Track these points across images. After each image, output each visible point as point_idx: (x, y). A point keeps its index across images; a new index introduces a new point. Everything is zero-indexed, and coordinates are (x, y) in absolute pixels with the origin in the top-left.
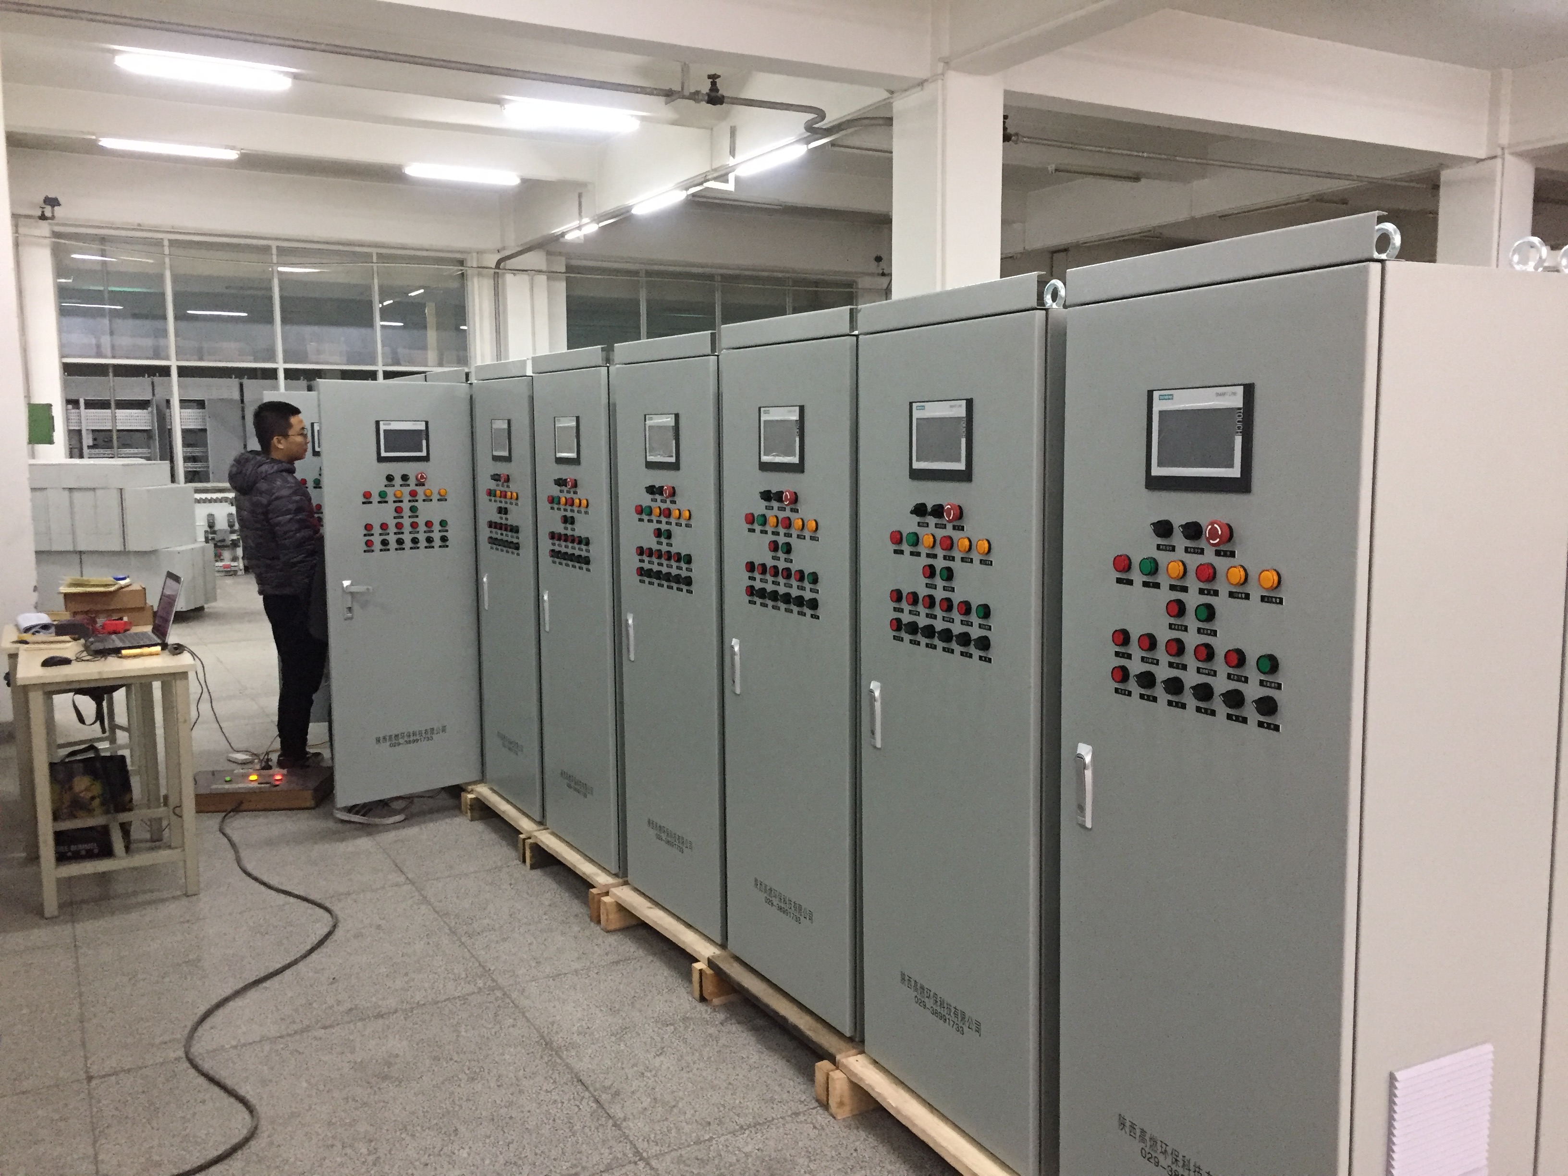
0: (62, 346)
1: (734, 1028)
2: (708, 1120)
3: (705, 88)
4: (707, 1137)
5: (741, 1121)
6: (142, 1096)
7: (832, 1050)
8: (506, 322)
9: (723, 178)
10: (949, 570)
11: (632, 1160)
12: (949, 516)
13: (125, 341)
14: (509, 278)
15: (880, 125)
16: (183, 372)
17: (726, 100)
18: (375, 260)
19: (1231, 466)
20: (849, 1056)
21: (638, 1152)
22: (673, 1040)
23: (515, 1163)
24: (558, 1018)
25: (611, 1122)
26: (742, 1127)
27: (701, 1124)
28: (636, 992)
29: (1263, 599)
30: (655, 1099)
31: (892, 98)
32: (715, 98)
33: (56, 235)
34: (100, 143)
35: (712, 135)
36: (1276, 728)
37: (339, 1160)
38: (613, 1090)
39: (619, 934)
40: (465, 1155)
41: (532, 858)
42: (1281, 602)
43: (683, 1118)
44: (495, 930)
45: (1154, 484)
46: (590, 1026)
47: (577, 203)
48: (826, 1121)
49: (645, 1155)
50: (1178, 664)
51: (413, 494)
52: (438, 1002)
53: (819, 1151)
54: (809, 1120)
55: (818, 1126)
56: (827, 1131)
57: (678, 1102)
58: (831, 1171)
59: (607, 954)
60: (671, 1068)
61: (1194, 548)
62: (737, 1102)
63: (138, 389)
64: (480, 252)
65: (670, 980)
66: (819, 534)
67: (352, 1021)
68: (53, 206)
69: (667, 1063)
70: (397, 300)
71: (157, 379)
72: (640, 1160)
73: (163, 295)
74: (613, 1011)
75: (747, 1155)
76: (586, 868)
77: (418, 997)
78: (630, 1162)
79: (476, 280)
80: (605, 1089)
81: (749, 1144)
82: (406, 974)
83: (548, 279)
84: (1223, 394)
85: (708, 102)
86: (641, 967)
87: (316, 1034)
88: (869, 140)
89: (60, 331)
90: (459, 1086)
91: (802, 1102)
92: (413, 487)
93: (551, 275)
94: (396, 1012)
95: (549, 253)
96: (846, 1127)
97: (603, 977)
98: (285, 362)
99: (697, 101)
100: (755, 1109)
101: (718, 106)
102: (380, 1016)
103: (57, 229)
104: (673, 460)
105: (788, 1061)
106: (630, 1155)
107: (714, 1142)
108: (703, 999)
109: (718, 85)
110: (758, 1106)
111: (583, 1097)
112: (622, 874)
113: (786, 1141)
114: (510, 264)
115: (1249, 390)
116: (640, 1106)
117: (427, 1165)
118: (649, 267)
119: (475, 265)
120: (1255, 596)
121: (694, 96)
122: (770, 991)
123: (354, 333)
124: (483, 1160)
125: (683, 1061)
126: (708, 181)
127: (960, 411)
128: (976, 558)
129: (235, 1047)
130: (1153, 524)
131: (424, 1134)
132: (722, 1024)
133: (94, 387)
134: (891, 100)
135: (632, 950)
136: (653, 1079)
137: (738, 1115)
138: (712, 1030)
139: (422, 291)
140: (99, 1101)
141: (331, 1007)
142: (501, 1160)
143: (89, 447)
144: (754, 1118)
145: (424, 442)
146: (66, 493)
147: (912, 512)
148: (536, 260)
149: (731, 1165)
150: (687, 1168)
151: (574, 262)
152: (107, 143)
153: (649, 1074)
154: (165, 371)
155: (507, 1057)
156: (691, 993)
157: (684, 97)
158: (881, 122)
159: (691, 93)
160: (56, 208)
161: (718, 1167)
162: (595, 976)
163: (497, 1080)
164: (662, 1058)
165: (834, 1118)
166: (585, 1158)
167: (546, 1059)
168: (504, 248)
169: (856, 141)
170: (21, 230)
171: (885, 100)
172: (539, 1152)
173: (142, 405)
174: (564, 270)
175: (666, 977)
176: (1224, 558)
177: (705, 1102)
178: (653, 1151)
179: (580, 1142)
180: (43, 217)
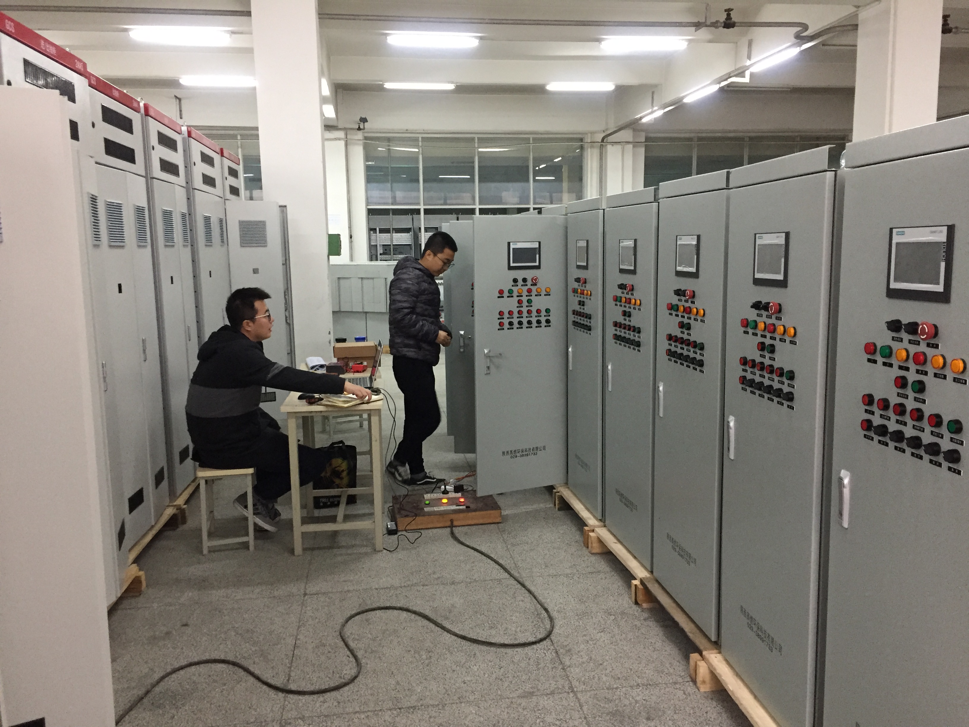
0: (367, 199)
1: (652, 624)
2: (619, 676)
3: (723, 17)
4: (615, 686)
5: (639, 681)
6: (326, 608)
7: (701, 648)
8: (606, 175)
9: (741, 74)
10: (772, 346)
11: (567, 691)
12: (771, 310)
13: (399, 195)
14: (609, 147)
15: (849, 30)
16: (427, 212)
17: (736, 25)
18: (531, 142)
19: (938, 283)
20: (712, 654)
21: (572, 687)
22: (612, 625)
23: (501, 680)
24: (548, 600)
25: (561, 667)
26: (638, 685)
27: (614, 678)
28: (598, 592)
29: (955, 380)
30: (591, 658)
31: (857, 11)
32: (729, 24)
33: (366, 138)
34: (385, 86)
35: (737, 46)
36: (959, 473)
37: (411, 659)
38: (568, 648)
39: (599, 556)
40: (476, 670)
41: (559, 504)
42: (965, 383)
43: (604, 672)
44: (527, 544)
45: (892, 294)
46: (565, 608)
47: (651, 98)
48: (693, 691)
49: (575, 689)
50: (901, 421)
51: (529, 291)
52: (486, 580)
53: (682, 709)
54: (682, 689)
55: (686, 693)
56: (692, 697)
57: (604, 662)
58: (687, 722)
59: (588, 567)
60: (606, 641)
61: (915, 341)
62: (640, 669)
63: (405, 222)
64: (593, 133)
65: (621, 588)
66: (705, 319)
67: (438, 584)
68: (364, 123)
69: (605, 638)
70: (549, 164)
71: (415, 216)
72: (572, 692)
73: (418, 168)
74: (581, 601)
75: (637, 702)
76: (584, 514)
77: (476, 576)
78: (565, 692)
79: (589, 150)
80: (564, 647)
81: (639, 695)
82: (473, 562)
83: (634, 147)
84: (935, 232)
85: (724, 27)
86: (606, 578)
87: (418, 588)
88: (845, 40)
89: (367, 190)
90: (483, 630)
91: (681, 676)
92: (529, 286)
93: (635, 144)
94: (462, 582)
95: (634, 130)
96: (705, 697)
97: (582, 581)
98: (480, 204)
99: (717, 27)
100: (650, 675)
101: (731, 29)
102: (453, 583)
103: (366, 135)
104: (632, 268)
105: (680, 650)
106: (567, 688)
107: (619, 690)
108: (636, 603)
109: (732, 16)
110: (652, 674)
111: (549, 649)
112: (603, 520)
113: (663, 698)
114: (610, 139)
115: (951, 229)
116: (581, 660)
117: (454, 671)
118: (700, 135)
119: (589, 141)
120: (950, 376)
121: (714, 25)
122: (674, 605)
123: (518, 185)
124: (484, 674)
125: (614, 638)
126: (731, 77)
127: (781, 240)
128: (788, 340)
129: (377, 589)
130: (887, 322)
131: (457, 654)
132: (645, 620)
133: (382, 222)
134: (858, 13)
135: (603, 567)
136: (593, 646)
137: (638, 677)
138: (638, 623)
139: (560, 158)
140: (306, 607)
141: (430, 575)
142: (494, 676)
143: (381, 254)
144: (648, 680)
145: (537, 256)
146: (360, 280)
147: (752, 307)
148: (626, 135)
149: (625, 706)
150: (598, 702)
151: (652, 135)
152: (388, 85)
153: (591, 643)
154: (418, 211)
155: (514, 618)
156: (630, 598)
157: (707, 26)
158: (850, 28)
159: (712, 23)
160: (366, 123)
161: (617, 706)
162: (577, 579)
163: (505, 631)
164: (602, 634)
165: (699, 690)
166: (540, 684)
167: (535, 622)
168: (607, 130)
169: (836, 41)
170: (348, 137)
171: (854, 12)
172: (516, 675)
173: (407, 230)
174: (644, 140)
175: (619, 586)
176: (933, 349)
177: (620, 666)
178: (581, 688)
179: (540, 674)
180: (359, 129)
